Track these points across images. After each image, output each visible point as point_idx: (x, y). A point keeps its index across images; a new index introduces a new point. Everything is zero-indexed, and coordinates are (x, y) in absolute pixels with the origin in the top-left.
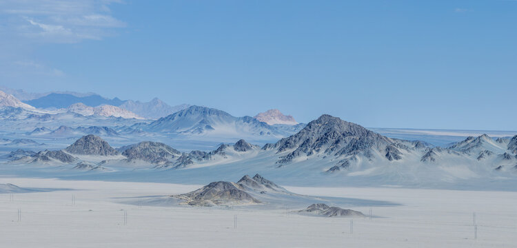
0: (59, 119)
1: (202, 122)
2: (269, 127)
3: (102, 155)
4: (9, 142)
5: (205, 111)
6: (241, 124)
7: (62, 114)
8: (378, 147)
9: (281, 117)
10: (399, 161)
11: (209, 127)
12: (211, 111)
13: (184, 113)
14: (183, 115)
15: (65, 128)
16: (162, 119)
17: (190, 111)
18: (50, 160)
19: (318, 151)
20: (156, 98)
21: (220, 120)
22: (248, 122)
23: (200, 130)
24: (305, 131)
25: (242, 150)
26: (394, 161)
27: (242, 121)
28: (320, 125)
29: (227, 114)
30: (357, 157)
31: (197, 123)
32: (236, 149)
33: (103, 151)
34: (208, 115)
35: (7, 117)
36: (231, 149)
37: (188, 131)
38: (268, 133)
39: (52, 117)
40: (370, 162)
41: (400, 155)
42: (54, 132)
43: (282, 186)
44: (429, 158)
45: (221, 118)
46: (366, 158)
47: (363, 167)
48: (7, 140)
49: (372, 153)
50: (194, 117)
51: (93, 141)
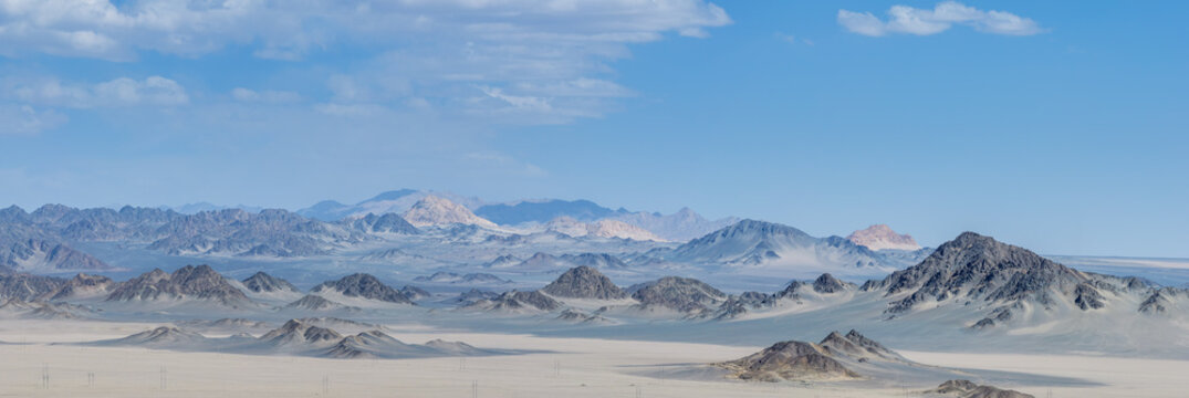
0: (534, 242)
1: (761, 246)
2: (872, 254)
3: (600, 298)
4: (458, 278)
5: (765, 228)
6: (824, 249)
7: (539, 234)
8: (1061, 287)
9: (892, 237)
10: (1100, 310)
11: (771, 254)
12: (774, 228)
13: (731, 231)
14: (730, 234)
15: (544, 256)
16: (695, 242)
17: (740, 227)
18: (520, 306)
19: (956, 293)
20: (686, 209)
21: (789, 242)
22: (837, 246)
23: (757, 259)
24: (933, 259)
25: (826, 291)
26: (1090, 310)
27: (827, 244)
28: (959, 250)
29: (802, 233)
30: (1025, 303)
31: (752, 248)
32: (817, 289)
33: (602, 292)
34: (769, 235)
35: (455, 240)
36: (809, 289)
37: (737, 260)
38: (871, 264)
39: (523, 239)
40: (1047, 312)
41: (1102, 301)
42: (525, 262)
43: (895, 351)
44: (1154, 306)
45: (792, 240)
46: (1039, 305)
47: (1035, 320)
48: (455, 275)
49: (1051, 296)
50: (747, 237)
51: (586, 277)
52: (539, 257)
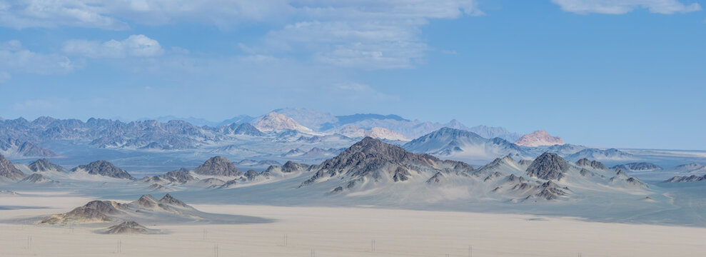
0: (326, 140)
1: (452, 143)
2: (519, 149)
4: (256, 163)
5: (455, 133)
6: (491, 145)
7: (329, 136)
8: (389, 169)
9: (547, 138)
10: (405, 182)
11: (458, 149)
12: (460, 133)
13: (435, 134)
14: (434, 136)
15: (318, 149)
16: (414, 141)
17: (440, 133)
20: (454, 120)
21: (469, 141)
22: (498, 144)
23: (448, 152)
26: (400, 181)
27: (492, 142)
28: (360, 147)
29: (477, 136)
30: (365, 178)
31: (446, 145)
32: (283, 170)
34: (457, 137)
35: (280, 139)
37: (436, 153)
38: (517, 155)
39: (320, 139)
40: (375, 183)
41: (408, 176)
42: (306, 153)
44: (434, 179)
45: (471, 140)
46: (373, 179)
47: (368, 187)
48: (254, 161)
49: (381, 173)
50: (444, 139)
52: (315, 150)
